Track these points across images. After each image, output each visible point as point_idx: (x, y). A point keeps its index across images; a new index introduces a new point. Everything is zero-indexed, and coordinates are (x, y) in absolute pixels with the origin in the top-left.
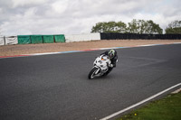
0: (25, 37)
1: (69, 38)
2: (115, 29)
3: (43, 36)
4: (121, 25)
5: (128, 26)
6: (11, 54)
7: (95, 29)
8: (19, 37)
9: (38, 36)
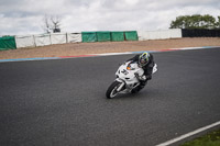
0: (90, 33)
1: (143, 36)
2: (201, 24)
3: (111, 33)
4: (208, 19)
5: (217, 20)
6: (74, 54)
7: (175, 24)
8: (83, 34)
9: (106, 33)
